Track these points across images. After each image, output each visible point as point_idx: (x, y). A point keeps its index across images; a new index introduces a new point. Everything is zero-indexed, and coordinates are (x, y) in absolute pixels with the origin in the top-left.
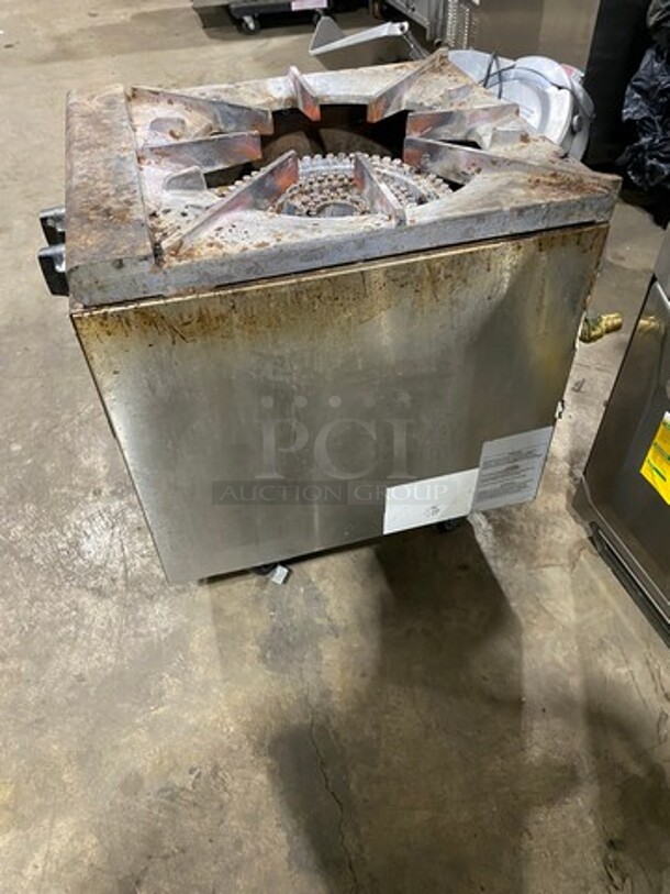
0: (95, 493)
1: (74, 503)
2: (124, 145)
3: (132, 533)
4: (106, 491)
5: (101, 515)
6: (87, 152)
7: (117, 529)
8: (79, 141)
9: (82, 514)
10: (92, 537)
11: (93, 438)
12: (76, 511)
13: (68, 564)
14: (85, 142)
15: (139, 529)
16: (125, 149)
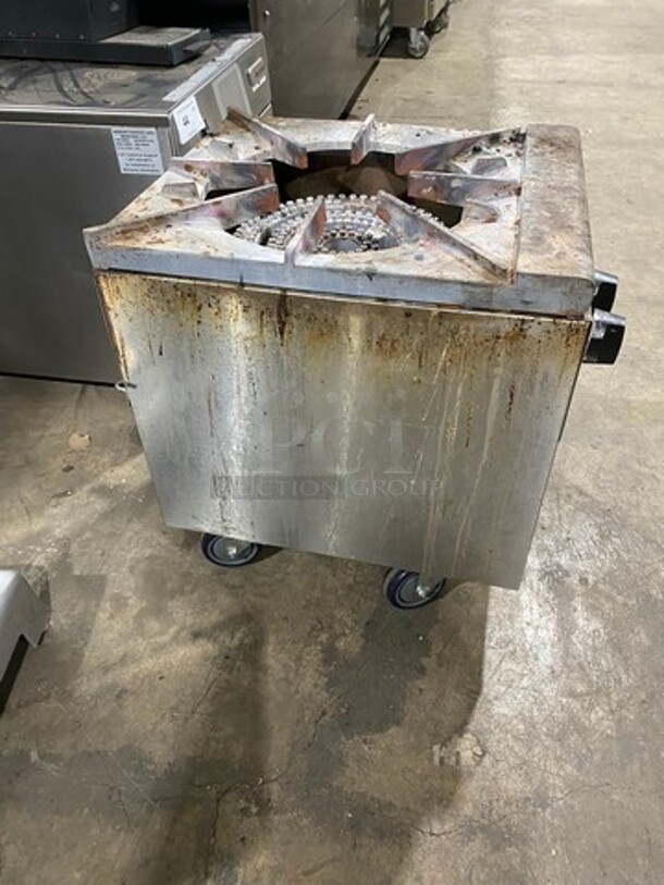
0: (586, 580)
1: (608, 579)
2: (533, 183)
3: (550, 527)
4: (574, 580)
5: (580, 556)
6: (566, 185)
7: (564, 535)
8: (575, 197)
9: (599, 564)
10: (588, 538)
11: (589, 659)
12: (605, 569)
13: (610, 523)
14: (567, 195)
15: (543, 528)
16: (532, 179)
